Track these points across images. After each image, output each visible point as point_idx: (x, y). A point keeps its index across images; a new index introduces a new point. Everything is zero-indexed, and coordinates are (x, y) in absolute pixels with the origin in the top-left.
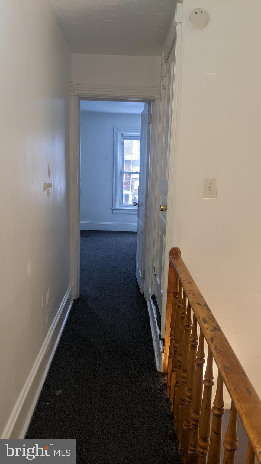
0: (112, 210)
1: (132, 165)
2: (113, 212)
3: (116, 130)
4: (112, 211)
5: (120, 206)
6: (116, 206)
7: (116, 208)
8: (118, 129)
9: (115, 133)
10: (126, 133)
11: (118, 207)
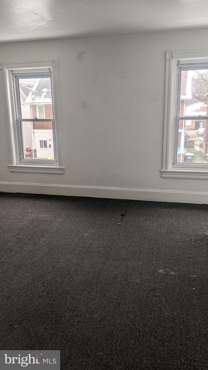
0: (162, 173)
1: (185, 105)
2: (163, 175)
3: (169, 56)
4: (160, 174)
5: (172, 167)
6: (166, 168)
7: (166, 171)
8: (172, 54)
9: (167, 62)
10: (183, 60)
11: (170, 168)
